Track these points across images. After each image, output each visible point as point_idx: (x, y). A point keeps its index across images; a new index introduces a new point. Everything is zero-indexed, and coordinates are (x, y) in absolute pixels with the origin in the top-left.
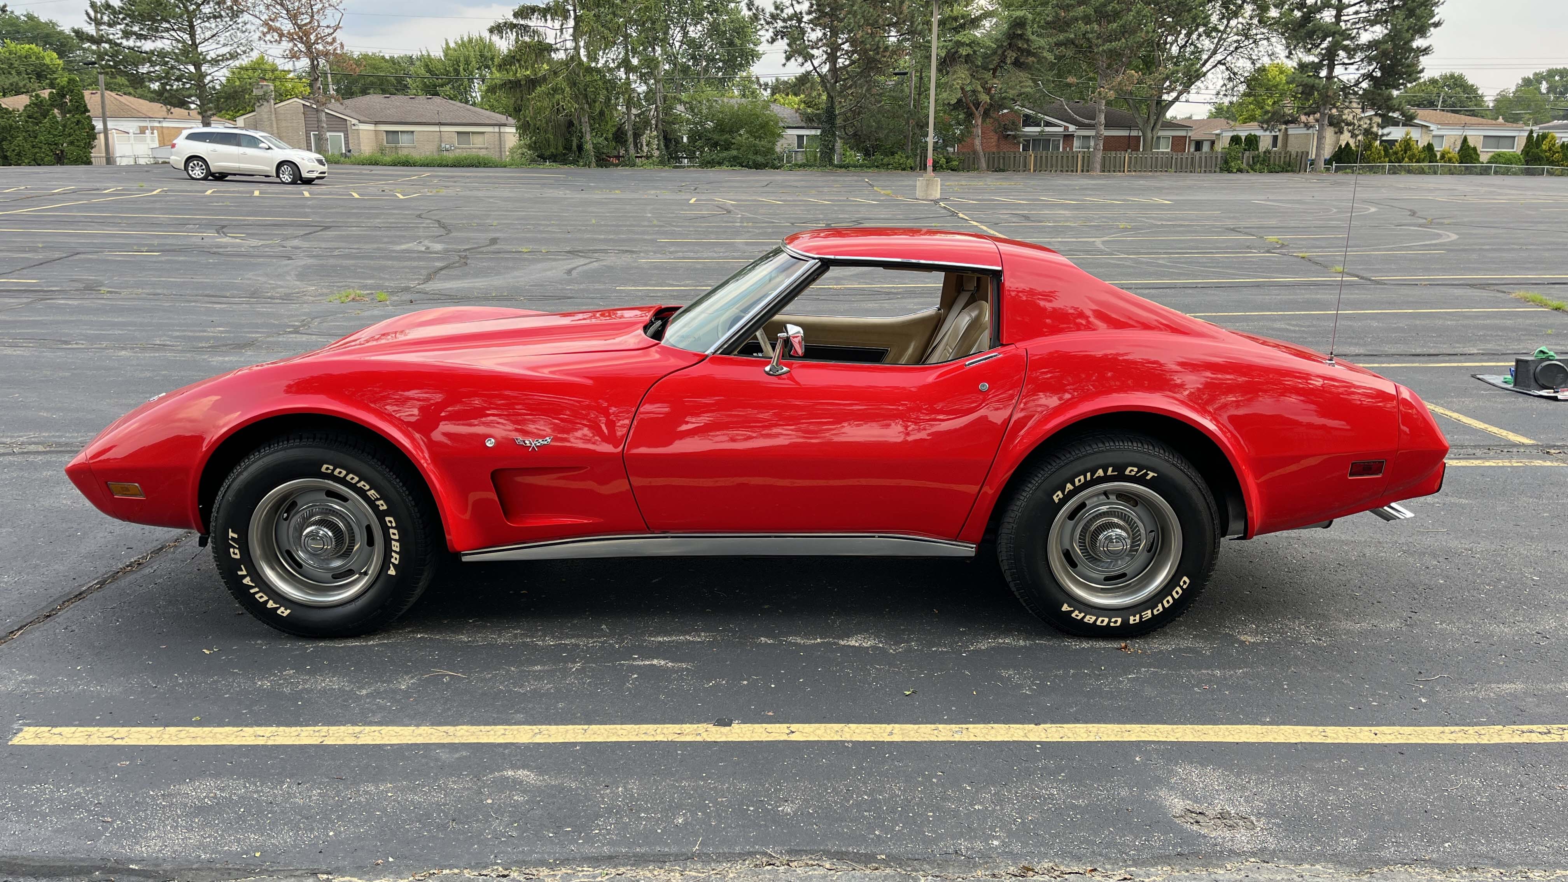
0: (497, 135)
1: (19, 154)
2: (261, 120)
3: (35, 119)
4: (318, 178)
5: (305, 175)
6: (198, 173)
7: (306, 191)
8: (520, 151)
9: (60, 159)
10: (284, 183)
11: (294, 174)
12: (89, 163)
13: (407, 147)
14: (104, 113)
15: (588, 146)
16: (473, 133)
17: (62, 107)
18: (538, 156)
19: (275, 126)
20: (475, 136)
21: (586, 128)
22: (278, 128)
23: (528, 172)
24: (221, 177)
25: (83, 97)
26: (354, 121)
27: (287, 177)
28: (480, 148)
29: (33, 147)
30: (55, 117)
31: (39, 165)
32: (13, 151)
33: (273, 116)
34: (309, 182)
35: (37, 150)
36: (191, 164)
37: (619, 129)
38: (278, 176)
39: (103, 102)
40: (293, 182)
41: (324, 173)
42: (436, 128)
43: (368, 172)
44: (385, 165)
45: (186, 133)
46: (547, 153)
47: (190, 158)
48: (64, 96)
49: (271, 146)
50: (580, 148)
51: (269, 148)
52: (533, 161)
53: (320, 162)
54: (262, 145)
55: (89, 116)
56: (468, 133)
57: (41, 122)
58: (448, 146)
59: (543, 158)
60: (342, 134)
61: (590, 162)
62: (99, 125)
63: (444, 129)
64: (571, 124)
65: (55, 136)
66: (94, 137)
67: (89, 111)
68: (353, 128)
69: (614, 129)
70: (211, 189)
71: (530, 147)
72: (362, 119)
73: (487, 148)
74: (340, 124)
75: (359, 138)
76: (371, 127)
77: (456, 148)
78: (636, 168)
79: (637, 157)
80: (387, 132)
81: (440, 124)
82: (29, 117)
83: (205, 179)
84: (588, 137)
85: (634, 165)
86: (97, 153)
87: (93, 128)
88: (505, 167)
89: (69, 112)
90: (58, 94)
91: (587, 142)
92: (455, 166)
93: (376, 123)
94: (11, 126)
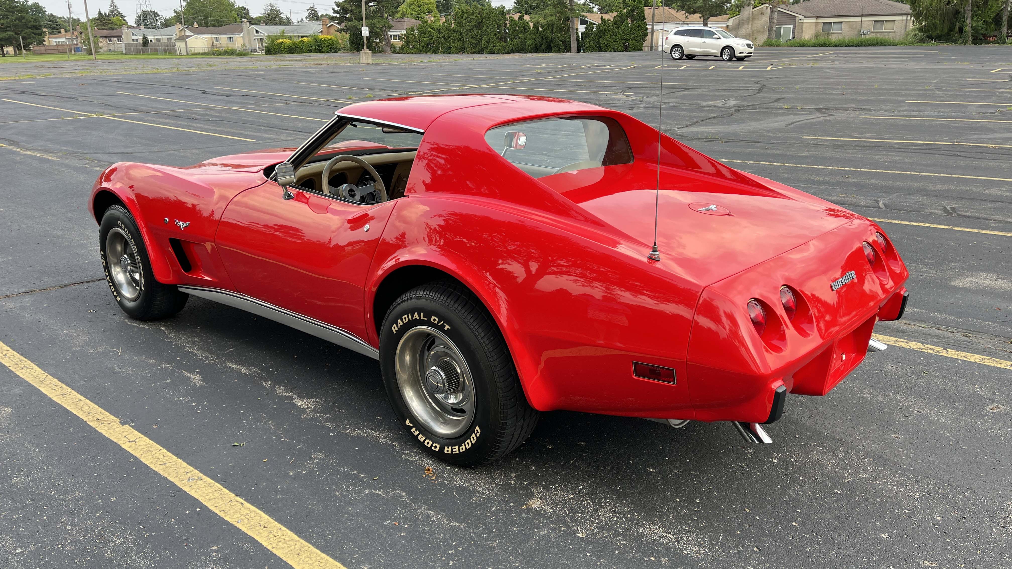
0: (904, 22)
1: (606, 46)
2: (743, 20)
3: (618, 25)
4: (746, 57)
5: (737, 54)
6: (677, 55)
7: (741, 66)
8: (913, 33)
9: (626, 48)
10: (724, 60)
11: (730, 55)
12: (641, 50)
13: (835, 35)
14: (653, 20)
15: (968, 28)
16: (886, 21)
17: (632, 17)
18: (927, 37)
19: (750, 23)
20: (888, 23)
21: (968, 15)
22: (752, 25)
23: (913, 49)
24: (691, 57)
25: (643, 11)
26: (801, 17)
27: (726, 56)
28: (890, 32)
29: (614, 41)
30: (627, 23)
31: (615, 51)
32: (604, 43)
33: (751, 16)
34: (741, 59)
35: (616, 43)
36: (674, 50)
37: (998, 14)
38: (721, 56)
39: (653, 14)
40: (730, 60)
41: (751, 53)
42: (859, 19)
43: (792, 52)
44: (809, 46)
45: (675, 30)
46: (934, 35)
47: (675, 46)
48: (634, 11)
50: (961, 30)
52: (922, 40)
53: (749, 46)
55: (645, 22)
56: (883, 21)
57: (620, 27)
58: (865, 32)
59: (931, 38)
60: (792, 26)
61: (966, 41)
62: (649, 26)
63: (865, 19)
64: (957, 12)
65: (626, 34)
66: (646, 35)
67: (646, 19)
68: (800, 21)
69: (994, 15)
70: (685, 65)
71: (920, 30)
72: (806, 16)
73: (894, 32)
74: (792, 20)
75: (802, 28)
76: (813, 20)
77: (871, 33)
78: (1005, 45)
79: (1008, 37)
80: (823, 23)
81: (863, 16)
82: (615, 24)
83: (680, 58)
84: (968, 21)
85: (1004, 42)
86: (646, 45)
87: (646, 29)
88: (896, 45)
89: (636, 20)
90: (631, 9)
91: (966, 26)
92: (859, 46)
93: (817, 17)
94: (605, 29)
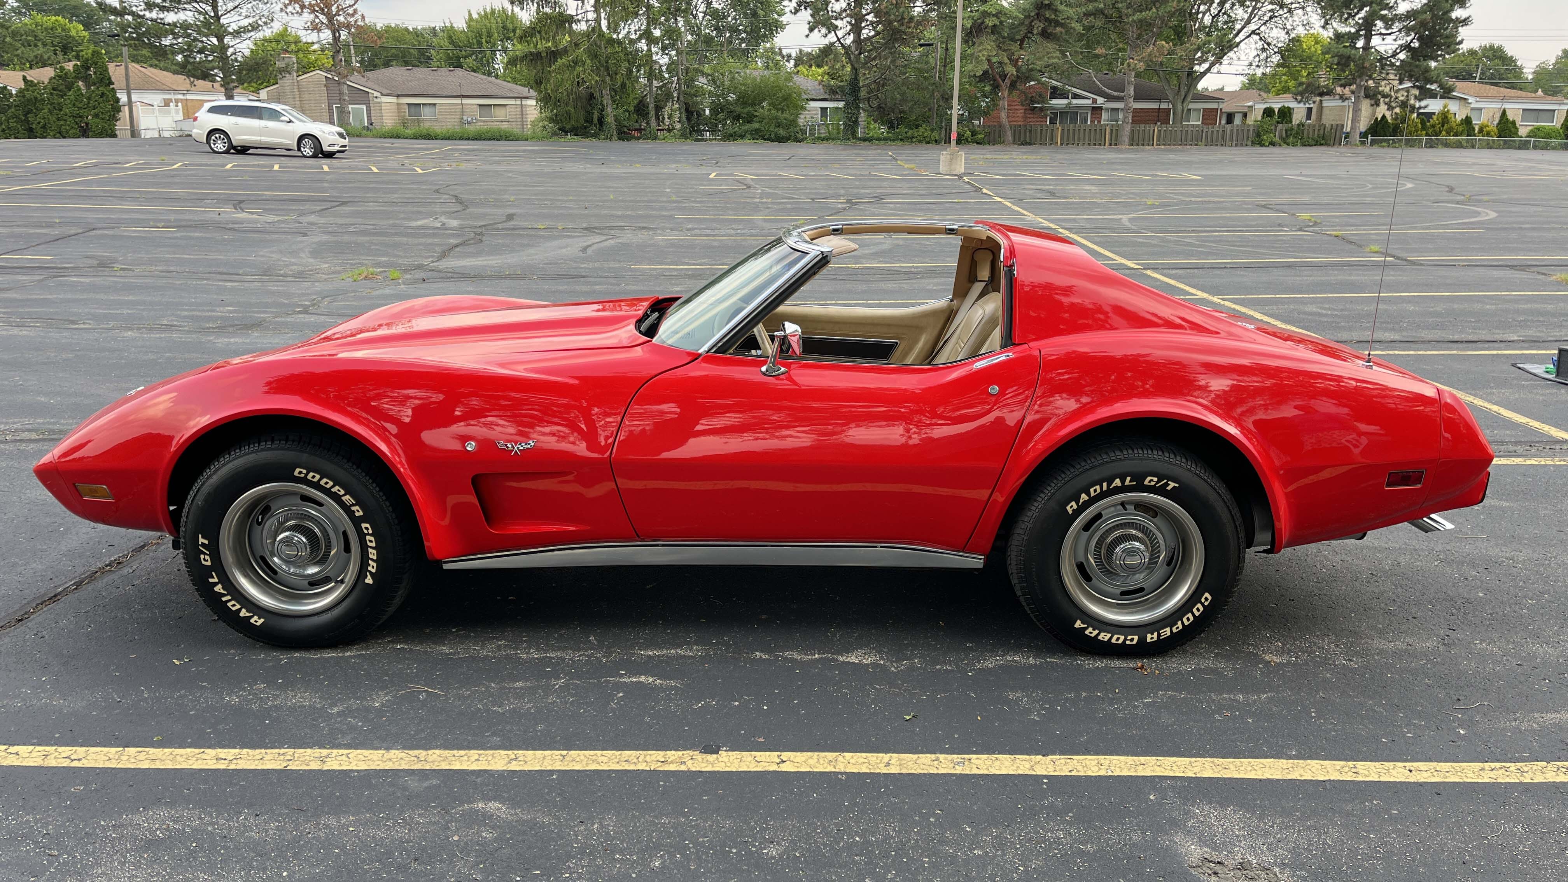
0: (519, 108)
1: (44, 127)
2: (284, 93)
3: (60, 91)
4: (339, 151)
5: (326, 148)
6: (220, 146)
7: (325, 165)
8: (541, 124)
9: (85, 132)
10: (305, 156)
11: (315, 148)
12: (114, 135)
13: (429, 120)
14: (128, 86)
15: (610, 119)
16: (494, 105)
17: (86, 79)
18: (560, 129)
19: (298, 98)
20: (497, 109)
21: (607, 101)
22: (301, 101)
23: (550, 146)
24: (243, 150)
25: (107, 70)
26: (376, 94)
27: (308, 150)
28: (502, 121)
29: (58, 119)
30: (79, 89)
31: (64, 137)
32: (39, 123)
33: (296, 89)
34: (330, 155)
35: (62, 122)
36: (213, 138)
37: (641, 101)
38: (299, 149)
39: (127, 75)
40: (315, 156)
41: (345, 146)
42: (458, 101)
43: (390, 145)
44: (407, 138)
45: (207, 106)
46: (568, 127)
47: (212, 132)
48: (88, 68)
49: (293, 119)
50: (601, 122)
51: (290, 121)
52: (554, 134)
53: (341, 135)
54: (283, 118)
55: (113, 89)
56: (490, 105)
57: (65, 95)
58: (469, 119)
59: (564, 131)
60: (364, 107)
61: (611, 136)
62: (123, 98)
63: (466, 101)
64: (592, 96)
65: (79, 108)
66: (119, 110)
67: (113, 84)
68: (376, 100)
69: (636, 102)
70: (232, 163)
71: (551, 120)
72: (384, 91)
73: (508, 121)
74: (362, 97)
75: (381, 110)
76: (393, 100)
77: (478, 121)
78: (657, 141)
79: (658, 130)
80: (409, 104)
81: (462, 97)
82: (54, 89)
83: (227, 152)
84: (609, 110)
85: (655, 138)
86: (122, 126)
87: (118, 100)
88: (527, 140)
89: (94, 84)
90: (82, 66)
91: (608, 115)
92: (476, 139)
93: (398, 96)
94: (36, 98)
